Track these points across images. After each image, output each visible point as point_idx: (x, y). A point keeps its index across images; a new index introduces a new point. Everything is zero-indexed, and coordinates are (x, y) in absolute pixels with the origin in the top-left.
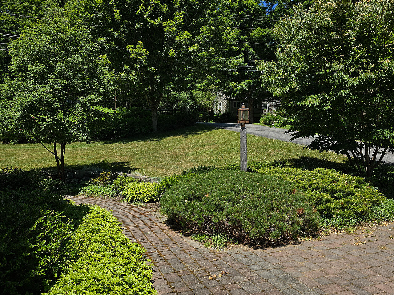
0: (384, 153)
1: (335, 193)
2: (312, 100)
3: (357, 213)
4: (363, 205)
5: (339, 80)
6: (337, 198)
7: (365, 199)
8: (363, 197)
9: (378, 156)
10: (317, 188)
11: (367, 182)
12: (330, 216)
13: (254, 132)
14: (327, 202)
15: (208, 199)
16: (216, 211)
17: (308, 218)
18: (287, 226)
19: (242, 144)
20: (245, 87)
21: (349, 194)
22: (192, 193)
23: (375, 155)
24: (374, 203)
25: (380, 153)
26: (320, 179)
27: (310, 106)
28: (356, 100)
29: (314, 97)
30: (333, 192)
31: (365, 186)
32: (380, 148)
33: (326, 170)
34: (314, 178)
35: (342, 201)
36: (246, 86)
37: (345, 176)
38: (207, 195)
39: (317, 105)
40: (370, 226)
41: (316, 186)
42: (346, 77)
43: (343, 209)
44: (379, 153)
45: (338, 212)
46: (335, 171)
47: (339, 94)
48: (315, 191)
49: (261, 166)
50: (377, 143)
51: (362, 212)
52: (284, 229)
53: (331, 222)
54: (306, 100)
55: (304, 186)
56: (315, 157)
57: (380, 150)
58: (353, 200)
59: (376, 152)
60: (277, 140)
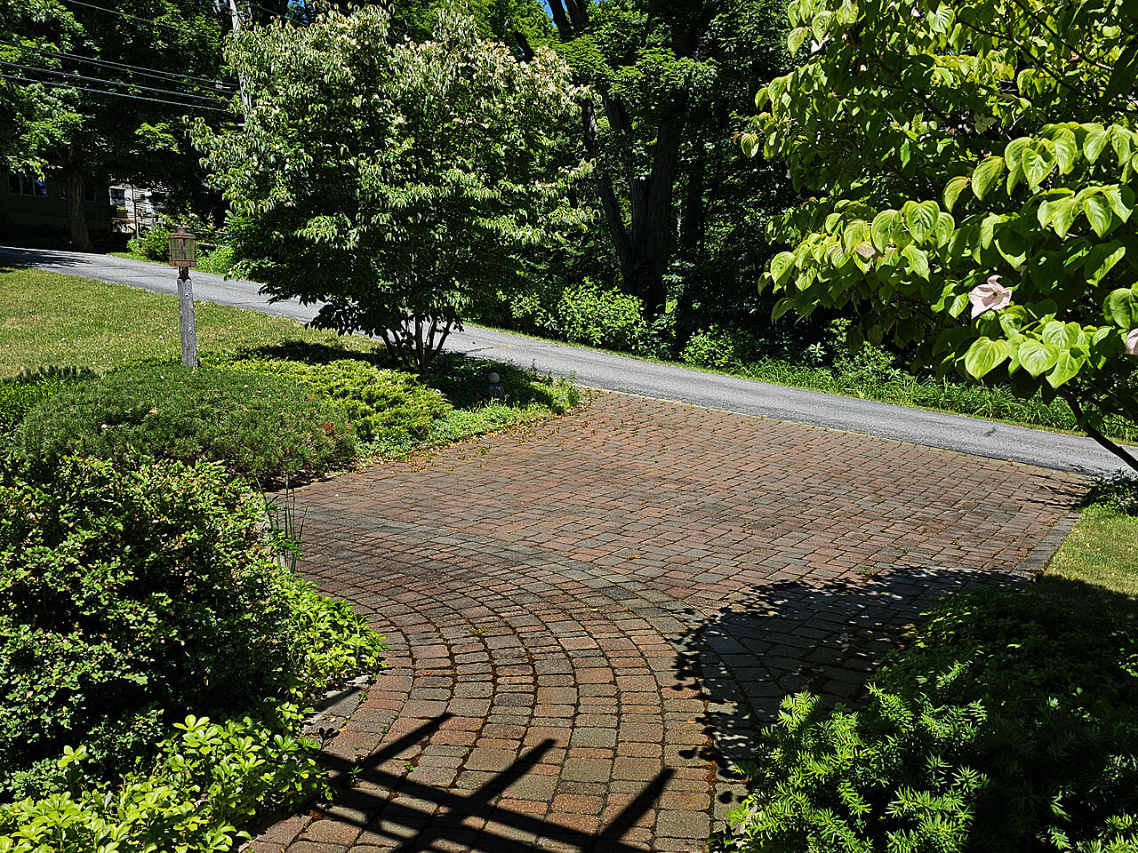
0: (446, 332)
1: (374, 401)
2: (320, 228)
3: (411, 431)
4: (420, 418)
5: (373, 193)
6: (378, 410)
7: (422, 408)
8: (419, 406)
9: (438, 337)
10: (345, 394)
11: (422, 383)
12: (369, 438)
13: (135, 279)
14: (363, 416)
15: (157, 418)
16: (177, 436)
17: (340, 437)
18: (310, 452)
19: (183, 312)
20: (58, 133)
21: (396, 402)
22: (114, 410)
23: (431, 336)
24: (436, 416)
25: (441, 331)
26: (346, 379)
27: (317, 240)
28: (404, 235)
29: (323, 220)
30: (370, 400)
31: (420, 389)
32: (440, 322)
33: (352, 362)
34: (334, 378)
35: (387, 412)
36: (61, 132)
37: (386, 373)
38: (154, 411)
39: (330, 239)
40: (432, 449)
41: (342, 389)
42: (384, 189)
43: (389, 425)
44: (438, 331)
45: (383, 430)
46: (369, 364)
47: (373, 220)
48: (341, 400)
49: (220, 360)
50: (435, 314)
51: (419, 428)
52: (307, 456)
53: (372, 447)
54: (310, 226)
55: (320, 392)
56: (313, 342)
57: (439, 327)
58: (403, 410)
59: (433, 330)
60: (213, 303)
